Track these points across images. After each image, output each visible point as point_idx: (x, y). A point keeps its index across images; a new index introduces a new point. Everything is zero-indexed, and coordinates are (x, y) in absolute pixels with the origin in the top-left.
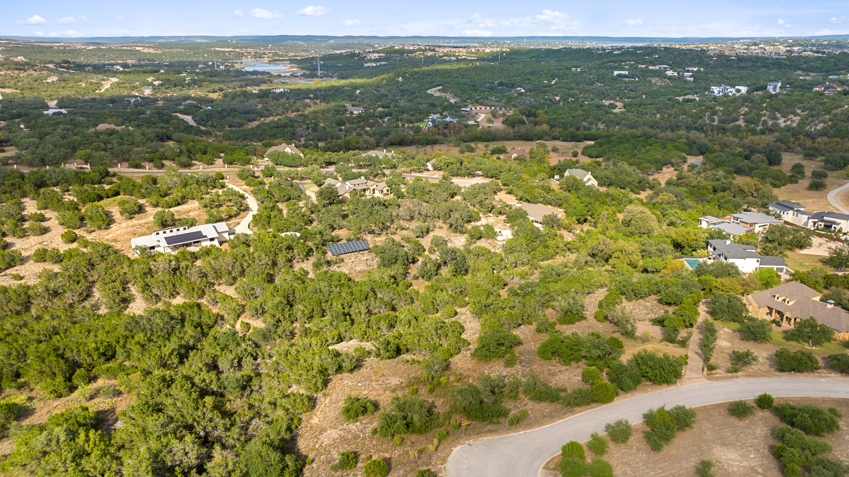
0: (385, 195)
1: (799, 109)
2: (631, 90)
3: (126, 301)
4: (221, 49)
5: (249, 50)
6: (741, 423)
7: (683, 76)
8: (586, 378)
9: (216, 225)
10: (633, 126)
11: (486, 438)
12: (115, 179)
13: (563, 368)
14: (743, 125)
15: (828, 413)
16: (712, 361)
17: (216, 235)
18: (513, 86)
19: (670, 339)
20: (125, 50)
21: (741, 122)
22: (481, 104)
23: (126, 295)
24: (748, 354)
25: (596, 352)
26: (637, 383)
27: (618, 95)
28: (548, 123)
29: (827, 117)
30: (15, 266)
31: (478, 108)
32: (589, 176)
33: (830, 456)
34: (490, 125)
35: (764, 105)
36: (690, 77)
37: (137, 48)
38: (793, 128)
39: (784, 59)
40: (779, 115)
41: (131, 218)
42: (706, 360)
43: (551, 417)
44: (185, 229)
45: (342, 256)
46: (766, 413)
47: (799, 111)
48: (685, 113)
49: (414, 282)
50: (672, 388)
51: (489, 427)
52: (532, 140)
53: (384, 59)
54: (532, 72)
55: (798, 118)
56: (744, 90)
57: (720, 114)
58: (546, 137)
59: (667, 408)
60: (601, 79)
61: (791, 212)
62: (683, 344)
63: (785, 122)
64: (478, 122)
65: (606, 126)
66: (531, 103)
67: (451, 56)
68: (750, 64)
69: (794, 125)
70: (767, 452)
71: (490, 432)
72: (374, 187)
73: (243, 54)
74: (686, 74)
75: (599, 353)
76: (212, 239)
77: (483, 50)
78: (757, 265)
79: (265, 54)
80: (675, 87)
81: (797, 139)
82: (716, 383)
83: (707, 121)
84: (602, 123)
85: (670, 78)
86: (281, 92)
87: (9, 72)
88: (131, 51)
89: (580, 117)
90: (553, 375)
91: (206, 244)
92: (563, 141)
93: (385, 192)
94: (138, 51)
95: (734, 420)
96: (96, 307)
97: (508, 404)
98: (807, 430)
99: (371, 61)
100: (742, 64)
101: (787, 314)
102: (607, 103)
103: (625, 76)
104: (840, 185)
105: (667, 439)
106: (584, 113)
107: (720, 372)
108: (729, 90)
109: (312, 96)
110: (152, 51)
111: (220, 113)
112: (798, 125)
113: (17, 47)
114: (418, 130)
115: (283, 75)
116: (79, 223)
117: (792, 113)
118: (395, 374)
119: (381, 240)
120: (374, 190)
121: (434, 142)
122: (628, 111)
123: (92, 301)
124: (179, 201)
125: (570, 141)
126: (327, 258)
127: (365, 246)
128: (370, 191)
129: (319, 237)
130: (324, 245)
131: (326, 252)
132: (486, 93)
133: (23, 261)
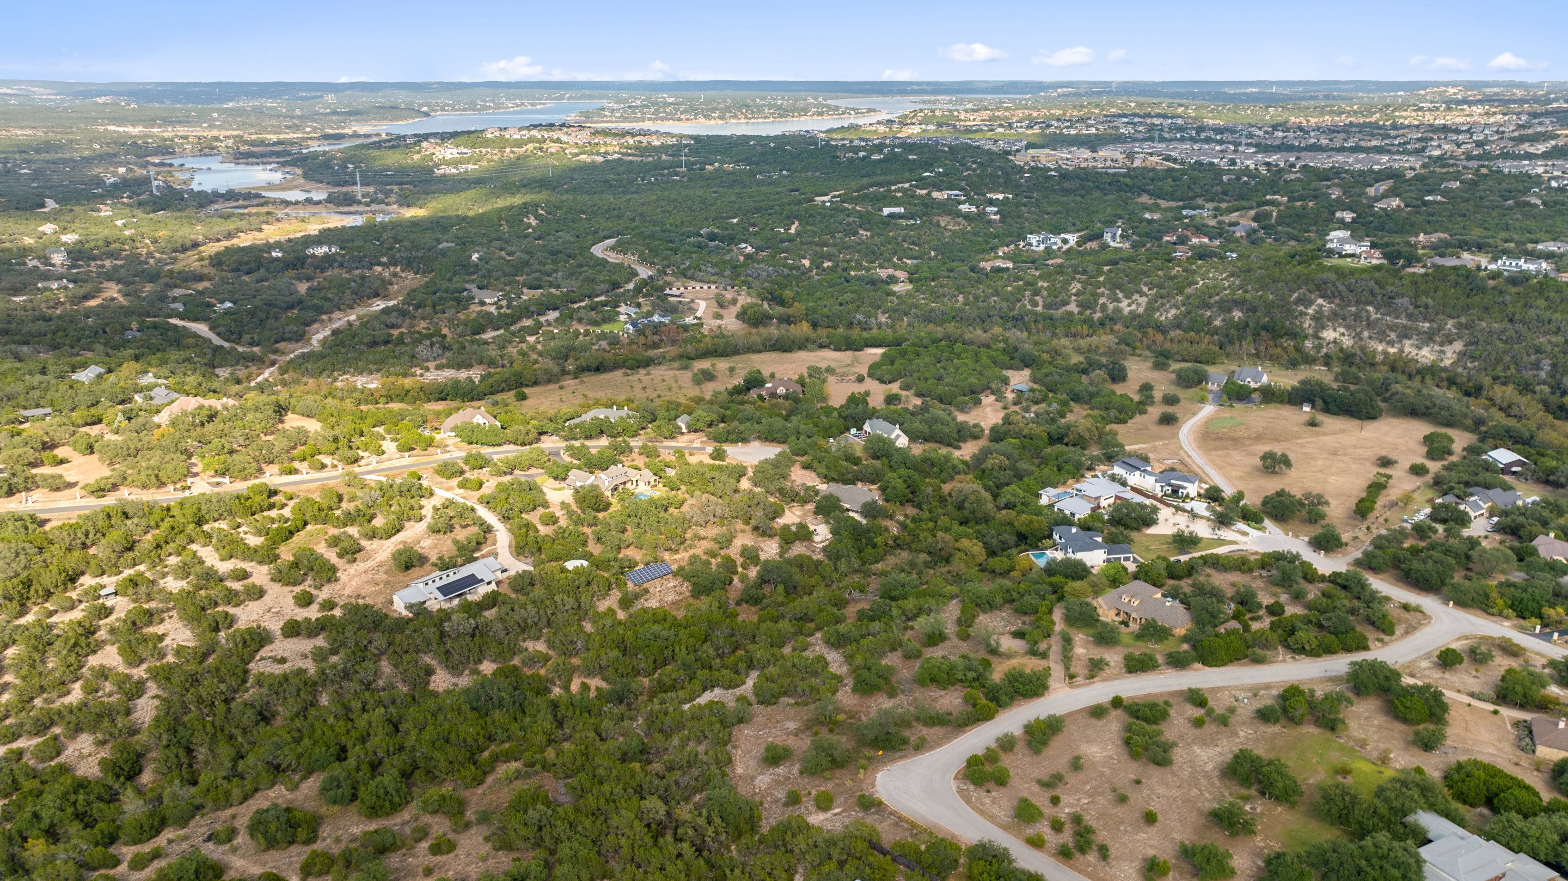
1: (1145, 284)
2: (914, 243)
4: (121, 130)
6: (1100, 723)
7: (985, 213)
8: (966, 700)
10: (928, 318)
11: (900, 763)
13: (943, 693)
14: (1076, 310)
15: (1162, 704)
16: (1072, 670)
17: (492, 577)
18: (732, 240)
19: (1033, 653)
21: (1073, 307)
22: (692, 278)
23: (423, 666)
24: (1101, 660)
25: (970, 675)
26: (1012, 699)
27: (895, 253)
28: (807, 319)
29: (1180, 298)
31: (690, 288)
32: (897, 431)
33: (1163, 739)
34: (719, 322)
35: (1101, 279)
36: (996, 213)
38: (1139, 316)
39: (1124, 175)
40: (1120, 295)
42: (1067, 668)
43: (947, 739)
44: (455, 573)
45: (645, 585)
46: (1118, 712)
47: (1145, 289)
48: (997, 293)
49: (738, 609)
50: (1041, 701)
51: (899, 754)
53: (469, 159)
54: (756, 208)
55: (1143, 300)
56: (1072, 239)
57: (1045, 293)
58: (810, 346)
59: (1042, 718)
60: (866, 221)
61: (1138, 473)
62: (1044, 655)
63: (1129, 305)
64: (700, 319)
65: (889, 317)
66: (769, 276)
67: (593, 154)
68: (1077, 183)
69: (1141, 310)
70: (1120, 743)
71: (901, 758)
72: (638, 477)
74: (989, 209)
75: (974, 675)
76: (489, 583)
78: (1105, 556)
79: (217, 139)
80: (975, 234)
81: (1145, 334)
82: (1077, 691)
83: (1029, 307)
84: (884, 313)
85: (967, 217)
86: (326, 254)
89: (850, 305)
90: (935, 700)
91: (482, 590)
92: (835, 350)
95: (1094, 721)
97: (906, 733)
98: (1146, 720)
99: (446, 162)
100: (1066, 185)
101: (1134, 615)
102: (883, 273)
103: (901, 216)
104: (1194, 414)
105: (1044, 743)
106: (854, 296)
107: (1079, 680)
108: (1053, 240)
112: (1146, 310)
114: (614, 340)
116: (300, 577)
117: (1138, 292)
118: (789, 719)
119: (681, 558)
120: (637, 482)
122: (917, 290)
125: (846, 350)
126: (630, 590)
127: (668, 568)
128: (633, 483)
129: (614, 564)
130: (622, 573)
131: (626, 581)
132: (694, 256)
133: (269, 638)
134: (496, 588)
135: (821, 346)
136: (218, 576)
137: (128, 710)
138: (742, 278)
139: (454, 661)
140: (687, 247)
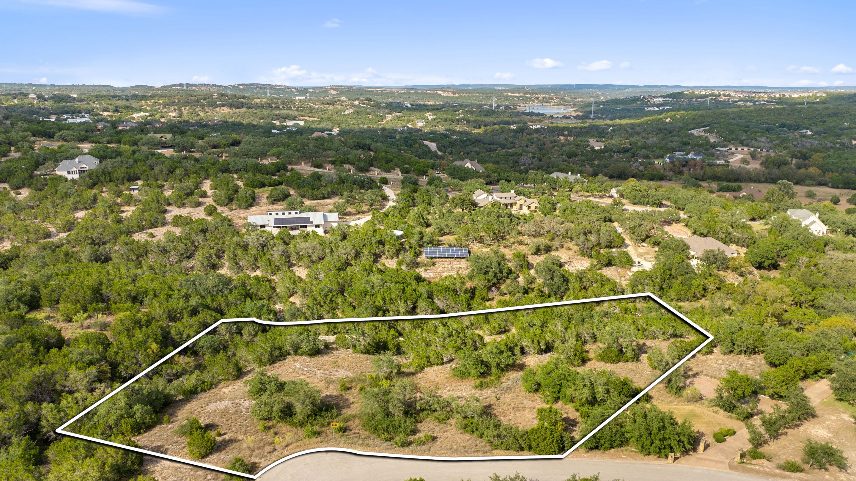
0: (532, 211)
3: (215, 267)
4: (513, 95)
5: (539, 95)
9: (328, 214)
12: (287, 174)
18: (798, 128)
19: (726, 404)
20: (428, 94)
22: (746, 145)
23: (216, 262)
28: (821, 167)
30: (157, 227)
31: (740, 149)
32: (815, 217)
34: (745, 166)
37: (439, 92)
41: (273, 204)
44: (296, 213)
45: (436, 260)
49: (498, 298)
50: (659, 462)
53: (668, 104)
64: (729, 162)
66: (811, 146)
67: (747, 101)
72: (522, 202)
73: (531, 99)
76: (317, 226)
77: (790, 96)
79: (552, 99)
86: (538, 129)
87: (322, 106)
91: (309, 229)
93: (533, 208)
94: (439, 94)
99: (654, 105)
107: (765, 464)
109: (566, 133)
111: (463, 142)
115: (555, 116)
116: (227, 201)
118: (350, 369)
119: (487, 251)
120: (521, 205)
121: (662, 178)
123: (189, 263)
126: (419, 260)
127: (465, 253)
128: (518, 206)
129: (417, 237)
130: (421, 246)
131: (421, 253)
132: (759, 134)
133: (164, 224)
134: (320, 231)
136: (188, 191)
137: (48, 235)
138: (785, 145)
139: (237, 263)
140: (757, 129)
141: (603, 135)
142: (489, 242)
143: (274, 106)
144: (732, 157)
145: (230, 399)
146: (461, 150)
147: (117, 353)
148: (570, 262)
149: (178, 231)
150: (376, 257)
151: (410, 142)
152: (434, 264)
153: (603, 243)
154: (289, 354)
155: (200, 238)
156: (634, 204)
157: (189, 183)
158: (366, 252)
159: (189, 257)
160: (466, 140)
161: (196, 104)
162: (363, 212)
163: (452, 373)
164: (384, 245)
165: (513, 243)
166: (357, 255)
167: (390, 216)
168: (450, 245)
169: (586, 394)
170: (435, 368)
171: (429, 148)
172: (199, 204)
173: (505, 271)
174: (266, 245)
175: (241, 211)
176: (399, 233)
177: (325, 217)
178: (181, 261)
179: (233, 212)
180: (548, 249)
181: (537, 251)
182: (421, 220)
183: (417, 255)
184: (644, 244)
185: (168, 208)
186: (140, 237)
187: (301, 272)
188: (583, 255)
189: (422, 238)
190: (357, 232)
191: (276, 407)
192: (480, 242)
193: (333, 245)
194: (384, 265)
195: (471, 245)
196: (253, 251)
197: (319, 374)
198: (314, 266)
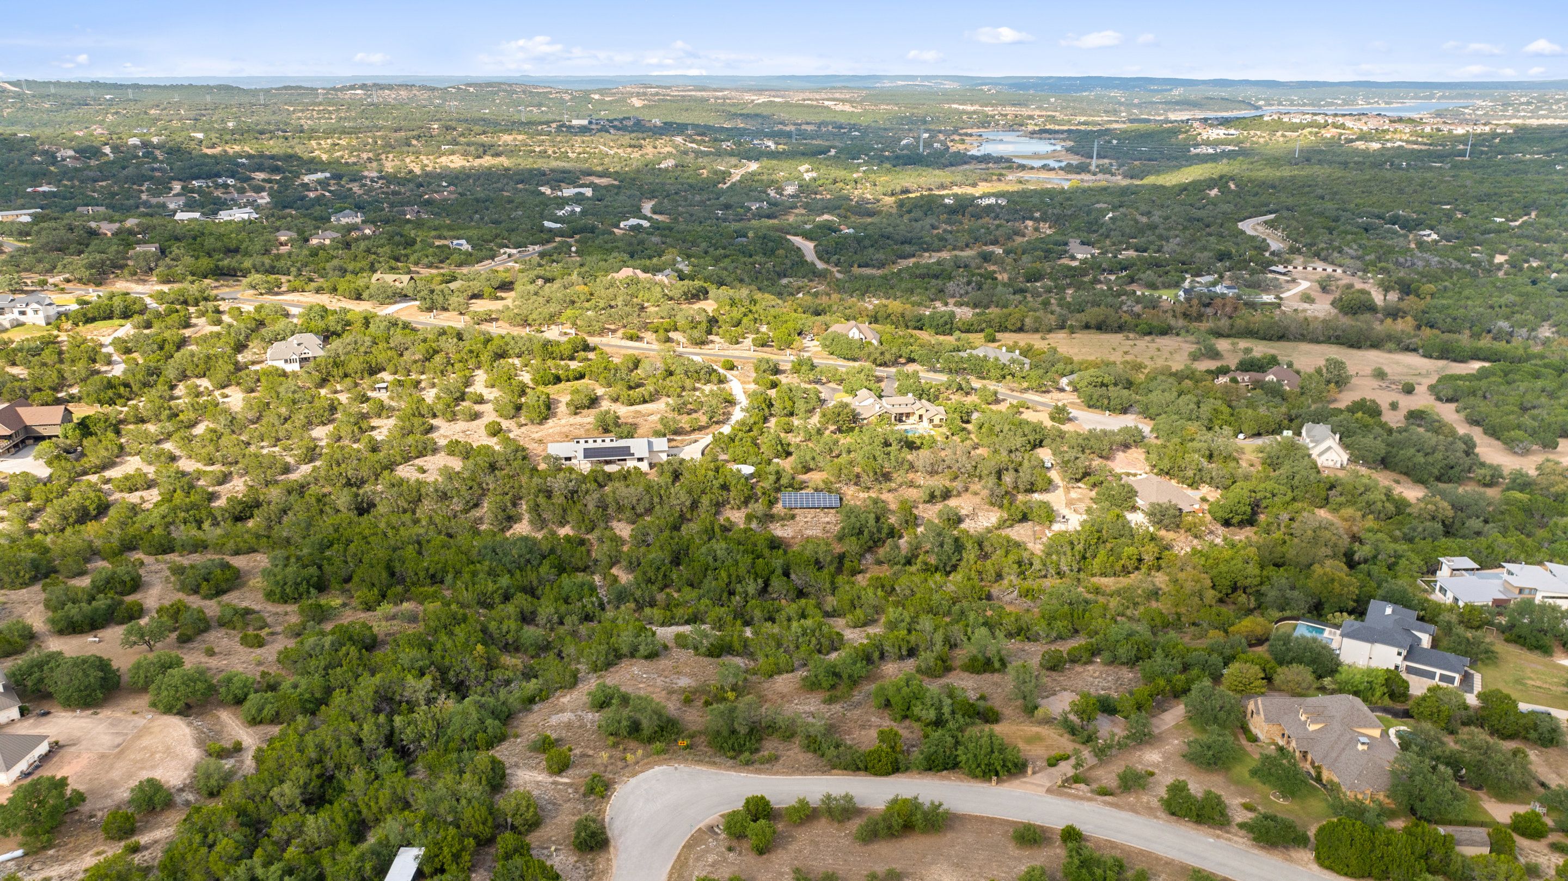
0: (935, 426)
3: (511, 519)
4: (961, 107)
9: (653, 440)
11: (699, 768)
12: (591, 355)
17: (645, 454)
22: (1325, 260)
23: (512, 512)
30: (425, 456)
31: (1310, 268)
32: (1331, 442)
34: (1302, 307)
37: (826, 103)
41: (576, 414)
44: (612, 440)
45: (796, 511)
46: (1062, 852)
49: (873, 568)
51: (717, 758)
52: (1359, 348)
53: (1233, 140)
58: (1391, 345)
64: (1281, 299)
65: (1557, 332)
71: (711, 763)
72: (922, 412)
76: (640, 460)
77: (1450, 131)
78: (1400, 661)
86: (989, 206)
87: (620, 151)
88: (817, 107)
91: (631, 464)
92: (1425, 356)
93: (936, 421)
94: (827, 107)
95: (1011, 846)
96: (480, 520)
99: (1207, 143)
107: (1082, 788)
109: (1037, 215)
110: (848, 108)
113: (664, 100)
114: (1152, 305)
116: (513, 412)
120: (921, 417)
121: (1164, 332)
123: (477, 513)
124: (647, 397)
125: (1438, 358)
126: (775, 511)
127: (835, 502)
128: (916, 417)
129: (772, 478)
130: (778, 490)
131: (777, 500)
132: (1349, 237)
133: (435, 451)
134: (644, 466)
135: (1408, 349)
136: (458, 394)
137: (287, 469)
138: (1383, 264)
139: (539, 515)
140: (1349, 227)
141: (1095, 228)
142: (869, 484)
143: (537, 149)
144: (1291, 286)
145: (572, 711)
146: (855, 258)
147: (443, 657)
148: (973, 515)
149: (456, 464)
150: (718, 506)
151: (770, 244)
152: (793, 517)
153: (1021, 486)
154: (625, 656)
155: (490, 479)
156: (1089, 407)
157: (453, 378)
158: (705, 501)
159: (476, 505)
160: (865, 237)
161: (406, 149)
162: (701, 429)
163: (802, 683)
164: (728, 490)
165: (900, 486)
166: (695, 505)
167: (737, 443)
168: (816, 490)
169: (932, 714)
170: (785, 676)
171: (803, 256)
172: (476, 416)
173: (885, 531)
174: (577, 492)
175: (534, 428)
176: (747, 470)
177: (650, 444)
178: (467, 511)
179: (523, 429)
180: (947, 495)
181: (932, 498)
182: (779, 447)
183: (771, 503)
184: (1080, 484)
185: (434, 422)
186: (405, 472)
187: (623, 530)
188: (992, 504)
189: (778, 479)
190: (694, 472)
191: (624, 723)
192: (856, 484)
193: (662, 492)
194: (728, 519)
195: (845, 488)
196: (558, 499)
197: (659, 681)
198: (640, 522)
